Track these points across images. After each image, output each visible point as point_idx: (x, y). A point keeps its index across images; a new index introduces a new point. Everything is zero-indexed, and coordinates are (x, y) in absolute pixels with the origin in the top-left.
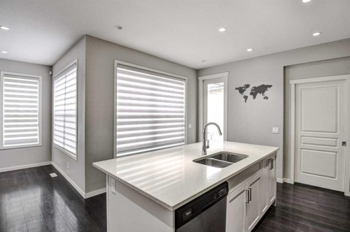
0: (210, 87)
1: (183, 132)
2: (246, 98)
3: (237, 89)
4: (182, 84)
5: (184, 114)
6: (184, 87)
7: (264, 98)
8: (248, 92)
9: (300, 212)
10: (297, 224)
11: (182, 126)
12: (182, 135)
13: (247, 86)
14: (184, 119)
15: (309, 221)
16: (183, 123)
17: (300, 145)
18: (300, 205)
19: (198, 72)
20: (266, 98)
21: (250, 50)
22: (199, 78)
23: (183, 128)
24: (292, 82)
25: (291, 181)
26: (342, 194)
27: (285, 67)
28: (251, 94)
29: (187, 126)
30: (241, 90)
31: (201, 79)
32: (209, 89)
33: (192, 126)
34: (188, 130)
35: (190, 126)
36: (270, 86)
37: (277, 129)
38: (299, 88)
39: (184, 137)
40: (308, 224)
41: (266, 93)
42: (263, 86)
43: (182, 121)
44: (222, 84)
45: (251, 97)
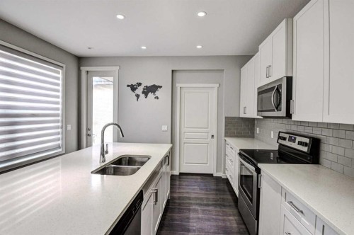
0: (96, 80)
1: (60, 136)
2: (138, 96)
3: (128, 86)
4: (58, 73)
5: (60, 112)
6: (60, 76)
7: (155, 98)
8: (140, 90)
9: (189, 198)
10: (189, 210)
11: (58, 127)
12: (58, 139)
13: (139, 84)
14: (60, 118)
15: (197, 204)
16: (60, 124)
17: (184, 140)
18: (187, 193)
19: (80, 60)
20: (157, 98)
21: (144, 48)
22: (82, 68)
23: (60, 130)
24: (178, 85)
25: (176, 172)
26: (211, 175)
27: (173, 71)
28: (143, 93)
29: (64, 127)
30: (133, 88)
31: (84, 69)
32: (94, 83)
33: (72, 127)
34: (66, 133)
35: (69, 128)
36: (161, 87)
37: (166, 128)
38: (183, 91)
39: (60, 142)
40: (197, 207)
41: (157, 93)
42: (154, 86)
43: (58, 121)
44: (111, 79)
45: (142, 96)
